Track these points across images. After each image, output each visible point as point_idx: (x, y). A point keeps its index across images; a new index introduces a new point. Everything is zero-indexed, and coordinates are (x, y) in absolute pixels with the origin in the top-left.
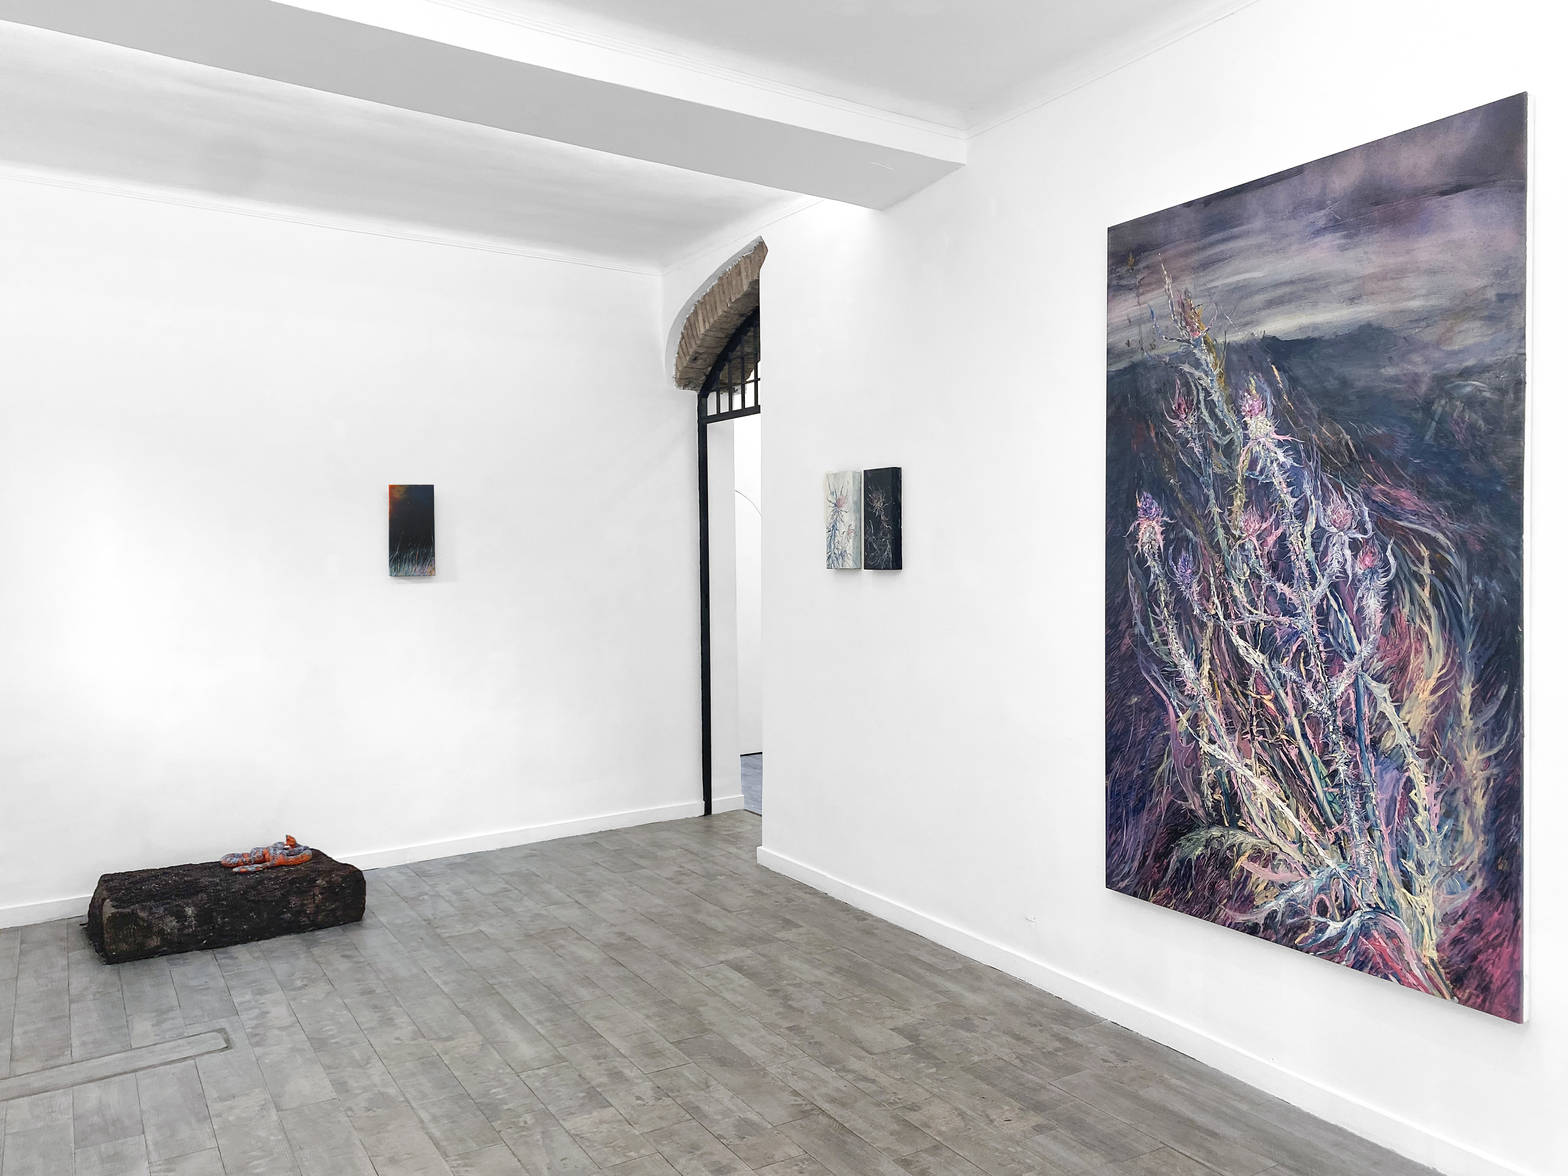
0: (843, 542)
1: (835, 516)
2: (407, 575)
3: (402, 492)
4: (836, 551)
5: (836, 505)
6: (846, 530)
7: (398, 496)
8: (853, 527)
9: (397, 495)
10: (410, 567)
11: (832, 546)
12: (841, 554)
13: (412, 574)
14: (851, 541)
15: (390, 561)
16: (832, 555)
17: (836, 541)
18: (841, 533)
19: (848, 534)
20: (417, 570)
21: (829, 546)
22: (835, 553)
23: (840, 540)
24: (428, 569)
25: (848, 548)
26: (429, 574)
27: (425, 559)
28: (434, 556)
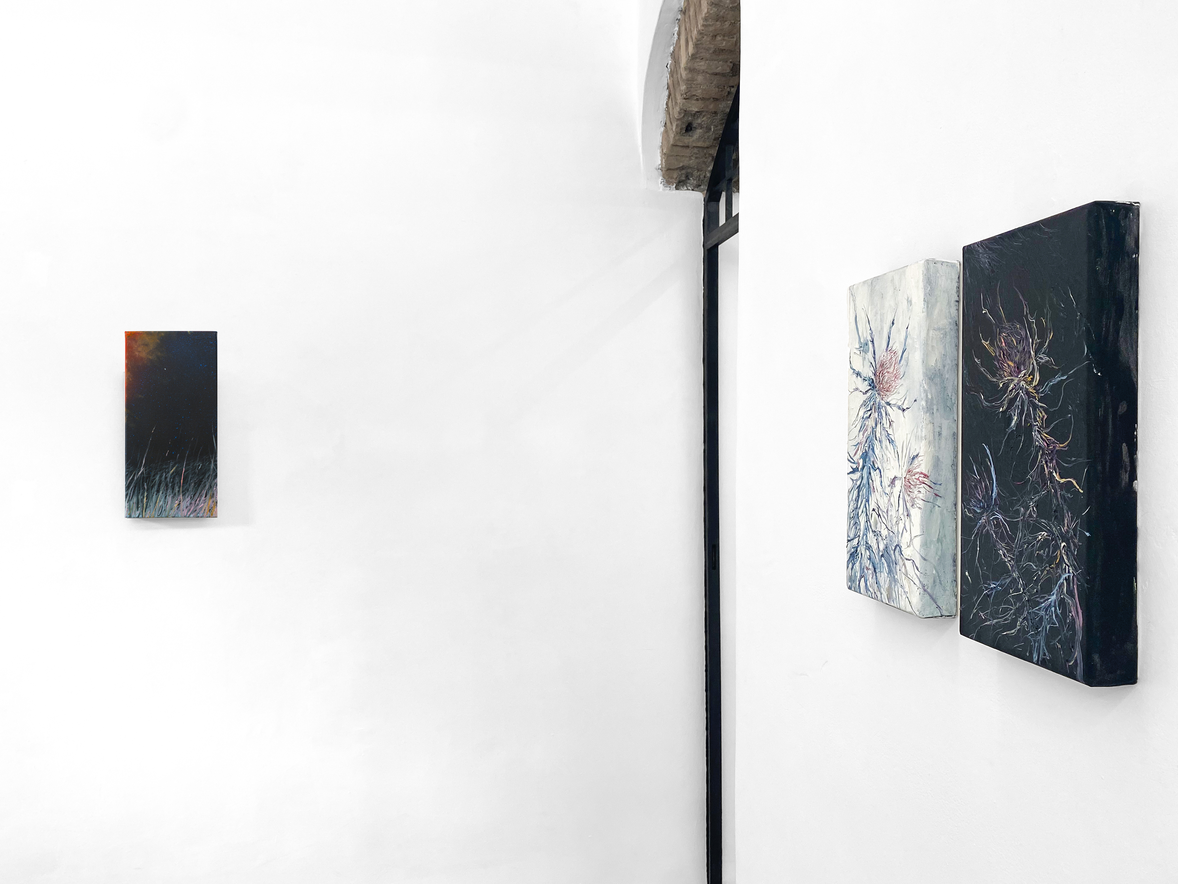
0: (893, 513)
1: (871, 423)
2: (162, 515)
3: (152, 347)
4: (872, 540)
5: (872, 385)
6: (901, 473)
7: (144, 355)
8: (923, 465)
9: (142, 353)
10: (169, 499)
11: (862, 519)
12: (885, 554)
13: (172, 513)
14: (916, 514)
15: (128, 488)
16: (862, 549)
17: (873, 505)
18: (886, 482)
19: (908, 486)
20: (183, 505)
21: (854, 518)
22: (869, 547)
23: (883, 503)
24: (204, 504)
25: (906, 538)
26: (207, 513)
27: (199, 484)
28: (216, 476)
